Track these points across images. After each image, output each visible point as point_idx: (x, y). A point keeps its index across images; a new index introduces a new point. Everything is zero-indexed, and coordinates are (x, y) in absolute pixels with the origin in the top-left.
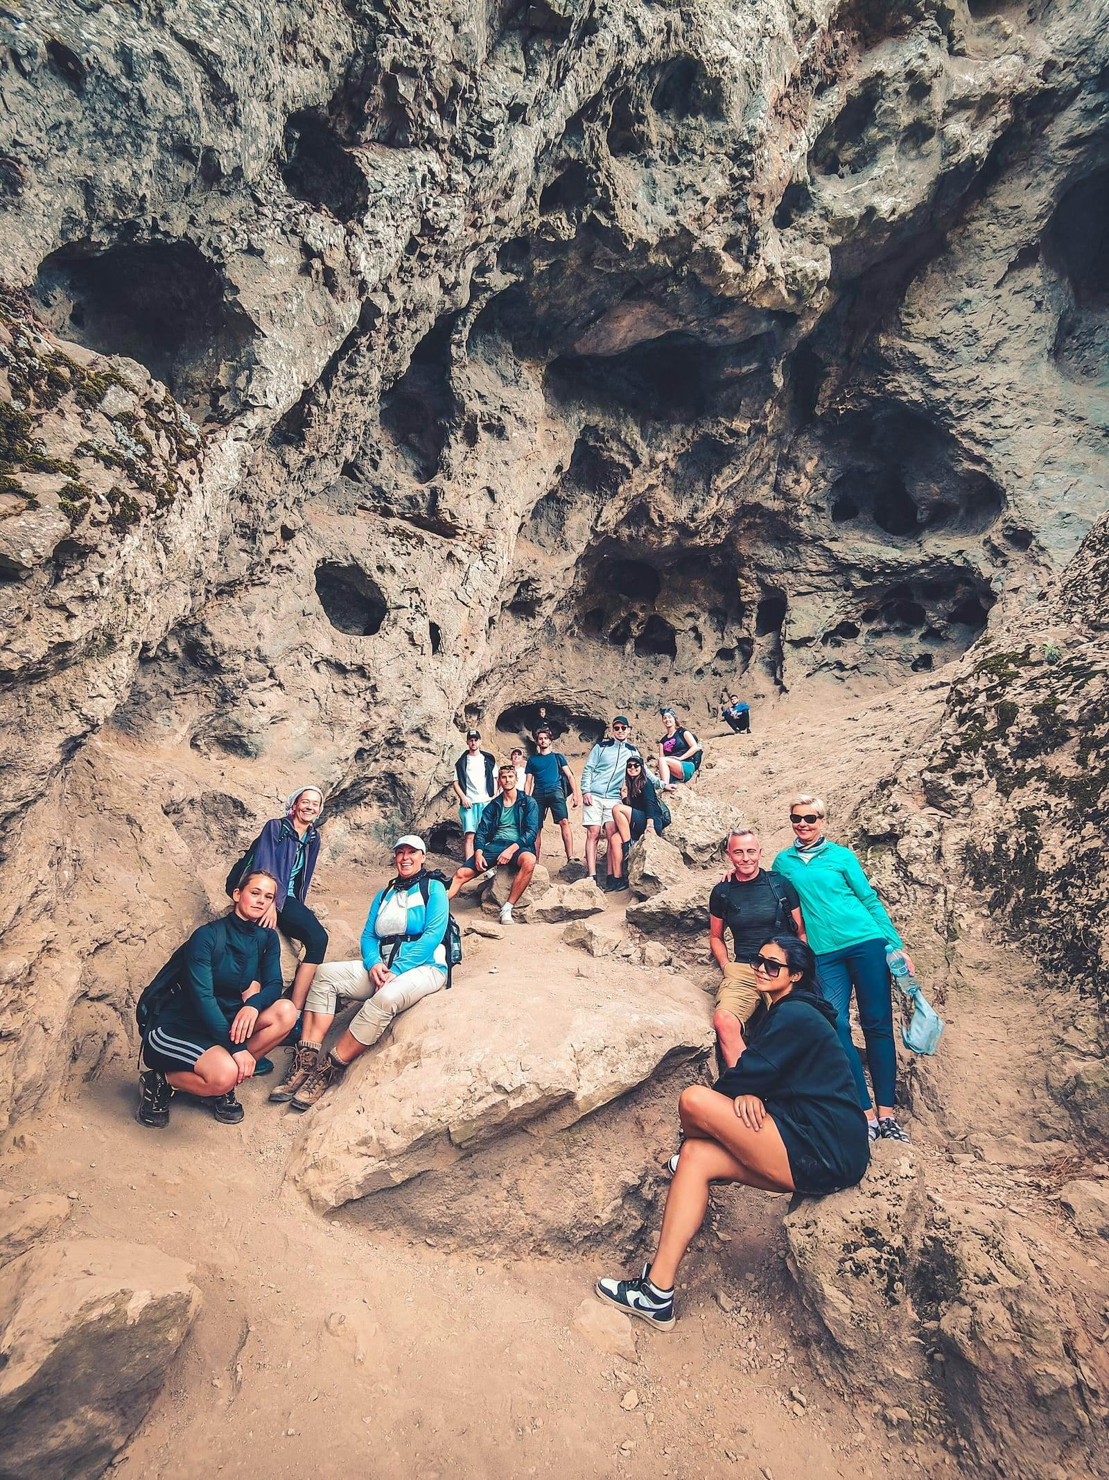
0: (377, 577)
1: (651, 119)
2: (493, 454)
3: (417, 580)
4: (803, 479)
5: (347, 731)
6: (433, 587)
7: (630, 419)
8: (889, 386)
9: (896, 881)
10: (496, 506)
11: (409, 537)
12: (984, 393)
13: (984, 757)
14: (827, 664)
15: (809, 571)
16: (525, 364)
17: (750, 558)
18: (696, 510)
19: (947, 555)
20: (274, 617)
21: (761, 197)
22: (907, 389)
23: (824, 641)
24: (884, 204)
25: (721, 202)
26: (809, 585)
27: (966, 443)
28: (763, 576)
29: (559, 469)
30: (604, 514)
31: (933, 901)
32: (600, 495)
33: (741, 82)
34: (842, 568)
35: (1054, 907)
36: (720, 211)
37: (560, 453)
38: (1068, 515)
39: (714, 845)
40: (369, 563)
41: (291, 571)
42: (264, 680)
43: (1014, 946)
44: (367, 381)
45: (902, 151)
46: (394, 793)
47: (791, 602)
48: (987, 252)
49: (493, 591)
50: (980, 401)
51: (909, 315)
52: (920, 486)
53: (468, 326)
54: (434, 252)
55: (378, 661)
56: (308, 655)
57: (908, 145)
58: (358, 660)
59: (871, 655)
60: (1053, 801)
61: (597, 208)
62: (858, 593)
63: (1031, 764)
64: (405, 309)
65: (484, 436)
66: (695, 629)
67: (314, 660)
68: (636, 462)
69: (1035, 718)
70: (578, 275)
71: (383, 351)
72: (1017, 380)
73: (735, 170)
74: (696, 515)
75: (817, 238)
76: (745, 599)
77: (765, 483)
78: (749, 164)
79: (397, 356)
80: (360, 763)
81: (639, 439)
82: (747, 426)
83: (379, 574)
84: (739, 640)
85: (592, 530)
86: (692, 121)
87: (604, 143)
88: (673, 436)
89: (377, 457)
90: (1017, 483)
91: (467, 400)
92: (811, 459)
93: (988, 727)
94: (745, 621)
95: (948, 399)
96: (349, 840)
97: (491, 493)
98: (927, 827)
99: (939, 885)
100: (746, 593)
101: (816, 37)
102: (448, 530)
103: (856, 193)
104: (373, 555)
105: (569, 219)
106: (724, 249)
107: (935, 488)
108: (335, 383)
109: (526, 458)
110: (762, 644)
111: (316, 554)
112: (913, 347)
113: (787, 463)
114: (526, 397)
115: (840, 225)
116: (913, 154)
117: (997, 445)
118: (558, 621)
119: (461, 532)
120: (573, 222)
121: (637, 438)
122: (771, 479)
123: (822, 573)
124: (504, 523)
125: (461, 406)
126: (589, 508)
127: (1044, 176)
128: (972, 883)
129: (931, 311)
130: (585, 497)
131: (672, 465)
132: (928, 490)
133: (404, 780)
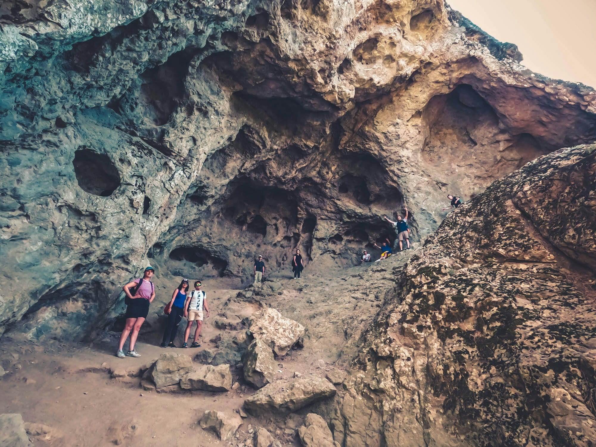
0: (118, 164)
1: (299, 10)
2: (199, 123)
3: (144, 171)
4: (330, 172)
5: (72, 253)
6: (151, 178)
7: (264, 128)
8: (367, 146)
9: (394, 385)
10: (196, 147)
11: (143, 148)
12: (399, 158)
13: (430, 318)
14: (329, 251)
15: (327, 210)
16: (224, 88)
17: (304, 199)
18: (286, 174)
19: (379, 215)
20: (35, 172)
21: (336, 57)
22: (373, 149)
23: (329, 241)
24: (376, 80)
25: (321, 53)
26: (326, 216)
27: (391, 174)
28: (308, 208)
29: (230, 139)
30: (246, 165)
31: (413, 400)
32: (246, 157)
33: (335, 13)
34: (339, 211)
35: (484, 417)
36: (320, 57)
37: (232, 132)
38: (424, 210)
39: (289, 346)
40: (116, 156)
41: (57, 146)
42: (13, 210)
43: (462, 437)
44: (140, 57)
45: (383, 63)
46: (96, 294)
47: (319, 222)
48: (406, 109)
49: (185, 188)
50: (398, 160)
51: (377, 122)
52: (372, 186)
53: (200, 61)
54: (196, 6)
55: (106, 213)
56: (56, 200)
57: (386, 62)
58: (92, 209)
59: (346, 250)
60: (470, 350)
61: (271, 34)
62: (345, 223)
63: (453, 326)
64: (172, 28)
65: (196, 113)
66: (276, 225)
67: (59, 204)
68: (264, 146)
69: (454, 303)
70: (256, 59)
71: (154, 45)
72: (410, 156)
73: (328, 44)
74: (286, 176)
75: (351, 82)
76: (299, 216)
77: (315, 170)
78: (334, 43)
79: (161, 52)
80: (76, 273)
81: (267, 138)
82: (313, 145)
83: (120, 163)
84: (294, 233)
85: (239, 171)
86: (315, 18)
87: (279, 10)
88: (282, 140)
89: (134, 106)
90: (408, 194)
91: (191, 94)
92: (334, 165)
93: (431, 302)
94: (298, 226)
95: (387, 157)
96: (54, 324)
97: (194, 140)
98: (408, 355)
99: (415, 390)
100: (300, 214)
101: (362, 11)
102: (167, 152)
103: (367, 71)
104: (119, 152)
105: (258, 34)
106: (319, 72)
107: (378, 189)
108: (119, 49)
109: (215, 129)
110: (304, 237)
111: (79, 142)
112: (378, 134)
113: (325, 164)
114: (221, 102)
115: (361, 81)
116: (387, 65)
117: (402, 178)
118: (213, 209)
119: (174, 154)
120: (259, 36)
121: (267, 136)
122: (317, 169)
123: (332, 212)
124: (198, 156)
125: (188, 96)
126: (239, 161)
127: (426, 90)
128: (432, 391)
129: (385, 123)
130: (238, 155)
131: (279, 152)
132: (375, 189)
133: (106, 286)
